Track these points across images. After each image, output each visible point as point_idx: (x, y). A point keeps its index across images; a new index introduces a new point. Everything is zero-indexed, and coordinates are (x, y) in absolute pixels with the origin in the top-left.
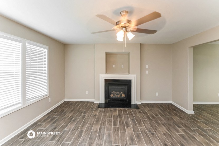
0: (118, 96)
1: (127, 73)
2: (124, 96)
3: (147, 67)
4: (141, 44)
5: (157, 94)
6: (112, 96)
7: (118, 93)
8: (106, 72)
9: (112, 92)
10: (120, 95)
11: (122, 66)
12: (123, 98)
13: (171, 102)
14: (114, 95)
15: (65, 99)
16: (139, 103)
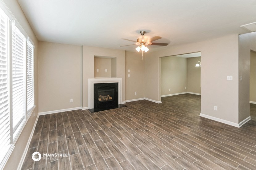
0: (106, 99)
1: (111, 77)
2: (112, 99)
3: (129, 71)
4: (125, 51)
5: (136, 93)
6: (100, 100)
7: (105, 96)
8: (95, 77)
9: (99, 96)
10: (107, 98)
11: (106, 70)
12: (111, 100)
13: (145, 98)
14: (102, 99)
15: (39, 113)
16: (124, 103)
